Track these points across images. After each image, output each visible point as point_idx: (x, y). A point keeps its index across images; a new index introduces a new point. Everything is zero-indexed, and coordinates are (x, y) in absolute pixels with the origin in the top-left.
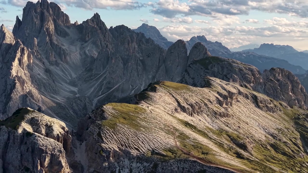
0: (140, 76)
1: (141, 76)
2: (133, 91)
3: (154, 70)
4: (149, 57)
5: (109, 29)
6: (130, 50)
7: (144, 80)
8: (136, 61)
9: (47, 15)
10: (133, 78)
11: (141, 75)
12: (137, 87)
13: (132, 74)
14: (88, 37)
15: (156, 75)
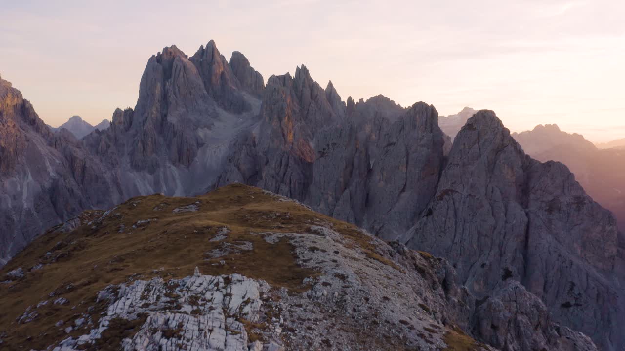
5: (357, 103)
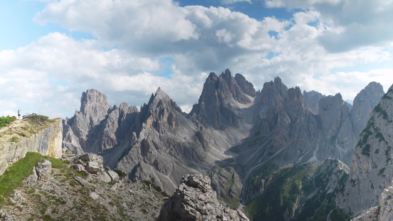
0: (312, 136)
1: (314, 137)
2: (301, 158)
3: (334, 128)
4: (325, 110)
6: (300, 104)
7: (319, 142)
8: (307, 116)
9: (221, 81)
10: (301, 139)
11: (314, 134)
12: (307, 152)
13: (300, 134)
14: (266, 100)
15: (337, 135)
